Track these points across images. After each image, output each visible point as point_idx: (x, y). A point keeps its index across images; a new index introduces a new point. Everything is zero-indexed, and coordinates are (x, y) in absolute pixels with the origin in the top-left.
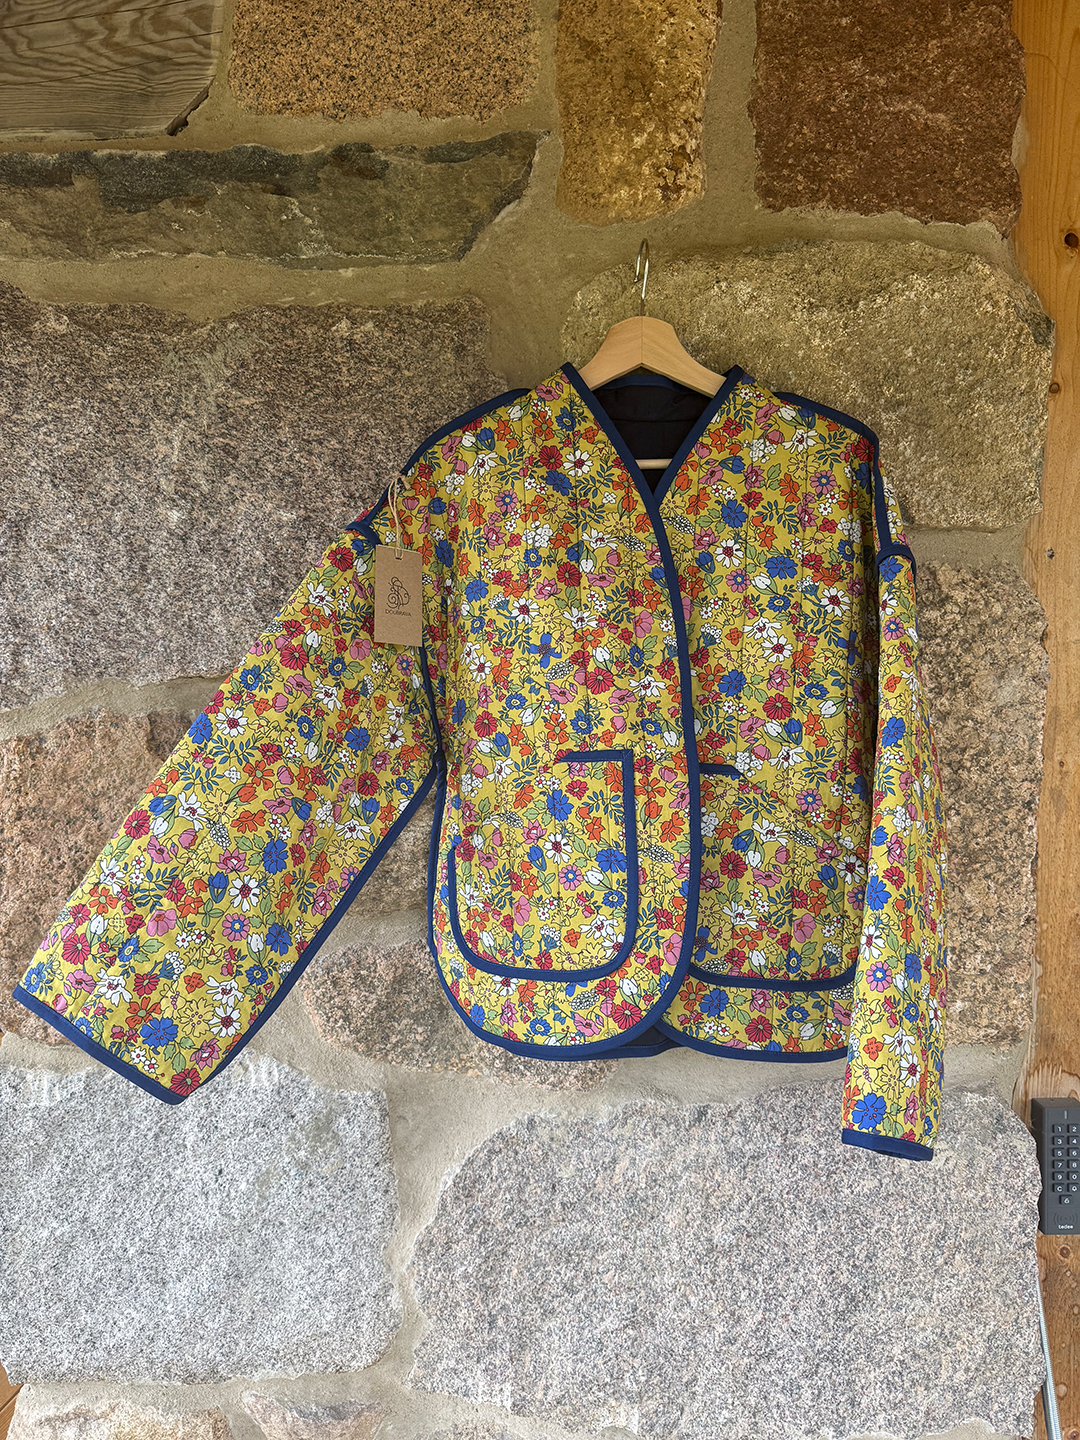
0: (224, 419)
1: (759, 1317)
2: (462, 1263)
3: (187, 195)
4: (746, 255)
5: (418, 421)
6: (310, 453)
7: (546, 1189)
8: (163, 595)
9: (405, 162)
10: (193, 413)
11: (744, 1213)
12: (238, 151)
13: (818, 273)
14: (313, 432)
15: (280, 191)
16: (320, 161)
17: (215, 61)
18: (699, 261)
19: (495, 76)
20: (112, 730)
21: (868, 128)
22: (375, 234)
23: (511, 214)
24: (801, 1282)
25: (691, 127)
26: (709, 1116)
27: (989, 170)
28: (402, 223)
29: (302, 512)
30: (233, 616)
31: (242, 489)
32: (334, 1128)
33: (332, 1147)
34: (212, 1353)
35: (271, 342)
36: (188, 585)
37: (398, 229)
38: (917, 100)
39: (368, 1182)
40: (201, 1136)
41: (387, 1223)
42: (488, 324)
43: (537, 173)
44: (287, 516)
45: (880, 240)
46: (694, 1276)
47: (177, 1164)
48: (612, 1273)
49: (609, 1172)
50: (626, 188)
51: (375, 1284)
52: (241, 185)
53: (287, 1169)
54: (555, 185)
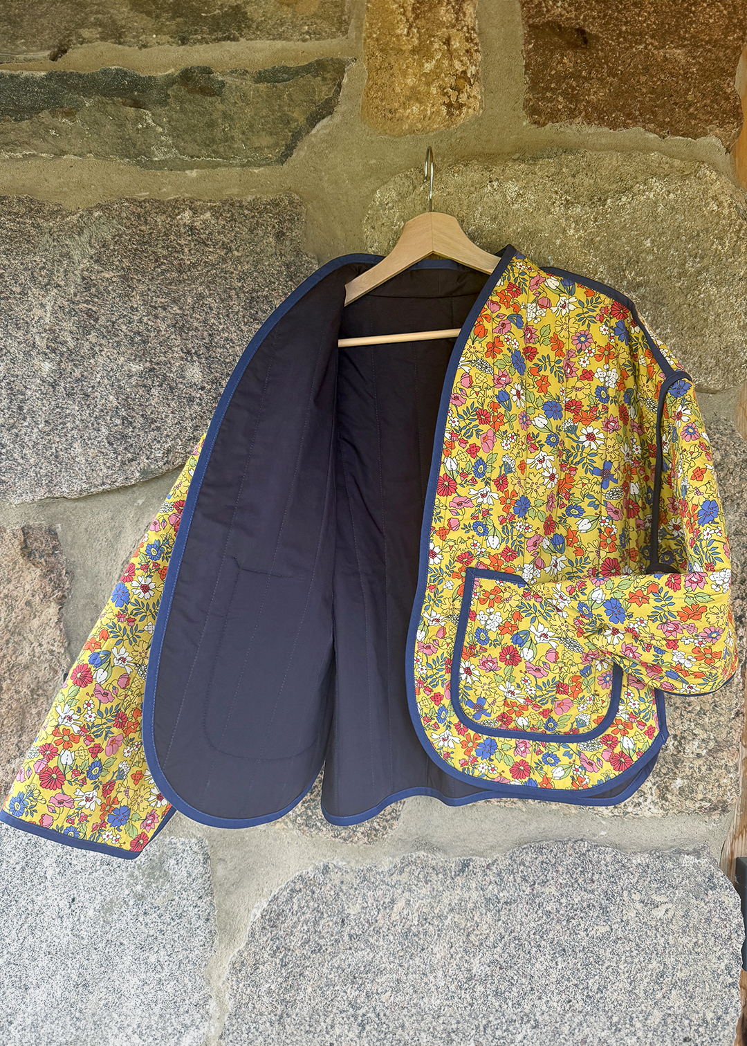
0: (87, 289)
2: (267, 981)
3: (62, 107)
4: (514, 160)
5: (244, 292)
6: (156, 317)
7: (336, 923)
8: (36, 430)
9: (238, 82)
10: (62, 283)
11: (498, 949)
12: (105, 72)
13: (574, 176)
14: (159, 300)
15: (137, 104)
16: (171, 81)
18: (475, 165)
21: (617, 59)
22: (213, 141)
23: (325, 127)
25: (471, 56)
26: (471, 868)
27: (716, 94)
28: (236, 133)
29: (148, 364)
30: (90, 448)
31: (100, 345)
32: (166, 867)
33: (163, 883)
35: (128, 228)
36: (56, 423)
37: (232, 137)
39: (192, 912)
40: (58, 870)
41: (209, 943)
42: (304, 215)
43: (346, 93)
44: (135, 368)
45: (626, 151)
46: (456, 999)
47: (39, 892)
48: (388, 993)
49: (388, 911)
50: (418, 105)
51: (196, 995)
52: (105, 100)
53: (127, 900)
54: (360, 102)
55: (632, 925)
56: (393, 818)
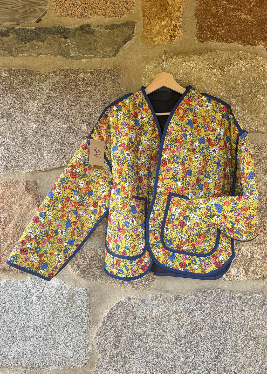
0: (48, 100)
1: (193, 357)
2: (109, 338)
3: (40, 39)
4: (193, 54)
5: (101, 100)
6: (72, 109)
7: (133, 318)
8: (31, 148)
9: (99, 29)
10: (40, 98)
11: (189, 326)
12: (54, 27)
13: (213, 59)
14: (73, 103)
15: (65, 37)
16: (77, 29)
17: (49, 3)
18: (180, 56)
19: (124, 6)
20: (16, 185)
21: (228, 20)
22: (91, 49)
23: (129, 44)
24: (206, 347)
25: (178, 19)
26: (180, 298)
27: (262, 31)
28: (99, 47)
29: (69, 125)
30: (49, 154)
31: (53, 119)
32: (74, 298)
33: (73, 304)
34: (38, 361)
35: (62, 79)
36: (37, 145)
37: (97, 48)
38: (242, 12)
39: (84, 314)
40: (37, 299)
41: (88, 326)
42: (121, 74)
43: (136, 33)
44: (65, 126)
45: (231, 51)
46: (175, 344)
47: (30, 307)
48: (151, 342)
49: (151, 313)
50: (160, 36)
51: (85, 343)
52: (55, 36)
53: (61, 309)
54: (141, 36)
55: (236, 318)
56: (153, 281)
